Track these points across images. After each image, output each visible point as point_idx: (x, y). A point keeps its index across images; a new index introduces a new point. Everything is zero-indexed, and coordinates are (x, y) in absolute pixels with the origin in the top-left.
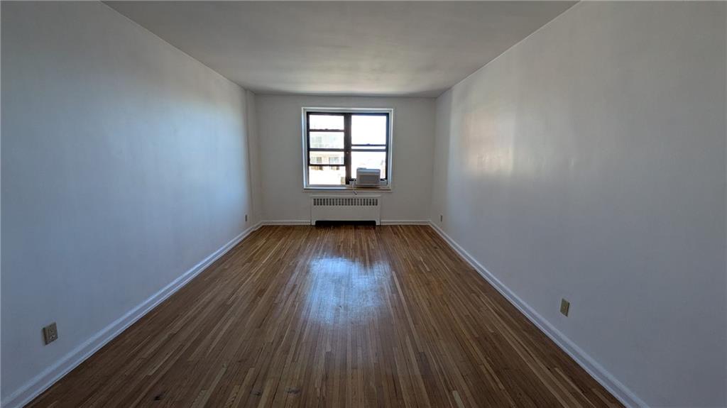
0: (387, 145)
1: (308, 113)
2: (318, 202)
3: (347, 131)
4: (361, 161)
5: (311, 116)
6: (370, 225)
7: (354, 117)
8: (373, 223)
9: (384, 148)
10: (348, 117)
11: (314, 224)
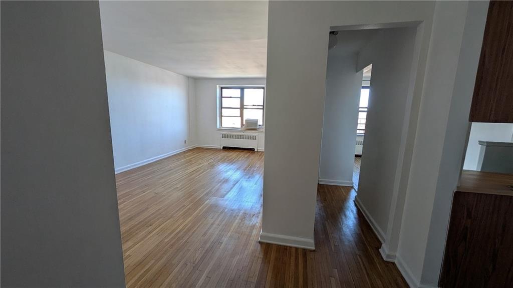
0: (263, 106)
1: (222, 88)
2: (224, 136)
3: (242, 98)
4: (249, 115)
5: (223, 90)
6: (252, 150)
7: (245, 90)
8: (253, 150)
9: (262, 107)
10: (242, 89)
11: (222, 148)
